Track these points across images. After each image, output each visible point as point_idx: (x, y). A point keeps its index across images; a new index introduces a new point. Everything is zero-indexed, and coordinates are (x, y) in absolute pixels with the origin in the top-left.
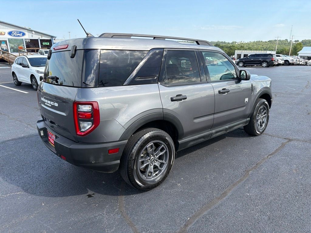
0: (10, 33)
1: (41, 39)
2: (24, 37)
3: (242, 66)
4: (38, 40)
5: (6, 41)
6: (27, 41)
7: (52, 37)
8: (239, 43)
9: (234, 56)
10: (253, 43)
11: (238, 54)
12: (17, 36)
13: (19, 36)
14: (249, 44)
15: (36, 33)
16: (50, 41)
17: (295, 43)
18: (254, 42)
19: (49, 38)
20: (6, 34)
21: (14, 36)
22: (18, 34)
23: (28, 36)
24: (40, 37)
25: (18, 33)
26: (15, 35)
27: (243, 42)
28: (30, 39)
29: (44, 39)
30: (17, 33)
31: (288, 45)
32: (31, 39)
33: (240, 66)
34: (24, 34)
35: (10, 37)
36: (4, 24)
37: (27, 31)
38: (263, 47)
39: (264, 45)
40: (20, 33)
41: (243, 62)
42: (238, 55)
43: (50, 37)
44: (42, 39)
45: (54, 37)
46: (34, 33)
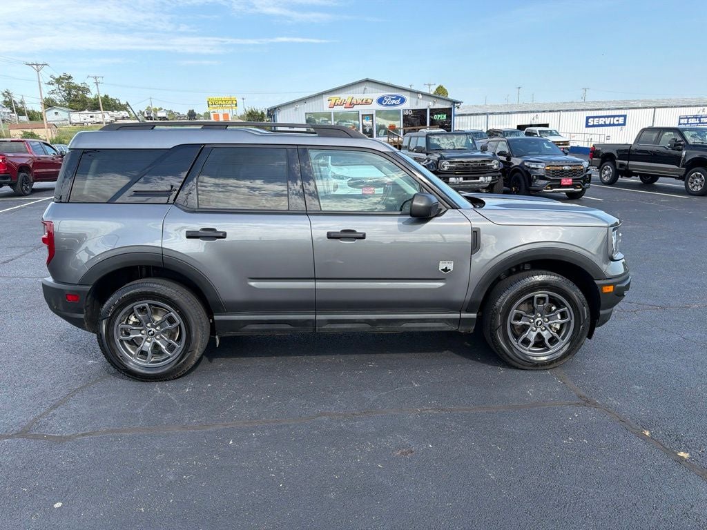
0: (380, 101)
1: (432, 107)
2: (402, 107)
4: (426, 110)
5: (372, 115)
6: (407, 113)
7: (454, 102)
12: (391, 105)
13: (394, 104)
15: (424, 97)
16: (448, 112)
19: (447, 106)
20: (375, 102)
21: (387, 105)
22: (394, 101)
23: (410, 104)
24: (431, 103)
25: (394, 99)
26: (389, 103)
28: (412, 110)
29: (437, 107)
30: (392, 99)
32: (413, 108)
34: (403, 101)
35: (380, 108)
36: (374, 84)
37: (409, 93)
40: (397, 98)
43: (450, 103)
44: (434, 107)
45: (457, 103)
46: (420, 96)
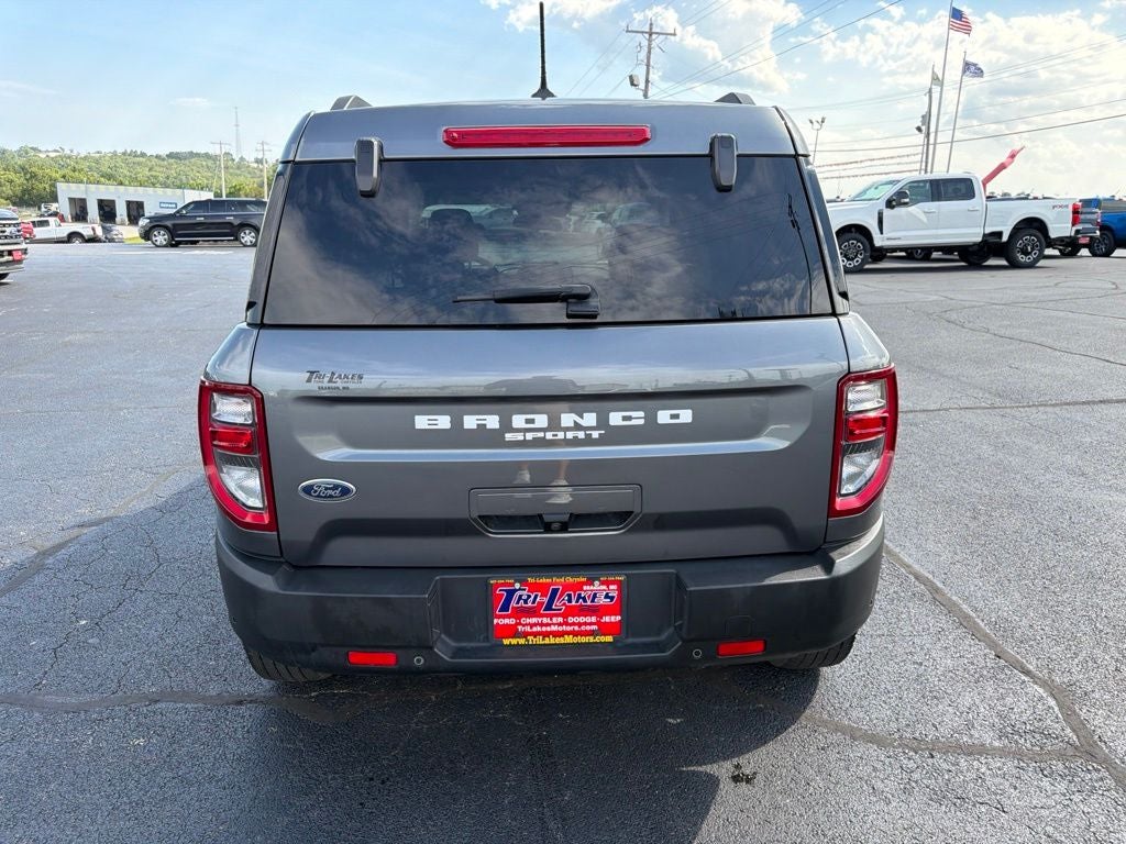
3: (165, 243)
8: (53, 155)
9: (54, 207)
10: (111, 158)
11: (74, 199)
14: (97, 161)
17: (256, 165)
18: (115, 154)
27: (67, 152)
31: (239, 172)
33: (158, 243)
38: (154, 173)
39: (157, 169)
41: (166, 227)
42: (72, 200)
